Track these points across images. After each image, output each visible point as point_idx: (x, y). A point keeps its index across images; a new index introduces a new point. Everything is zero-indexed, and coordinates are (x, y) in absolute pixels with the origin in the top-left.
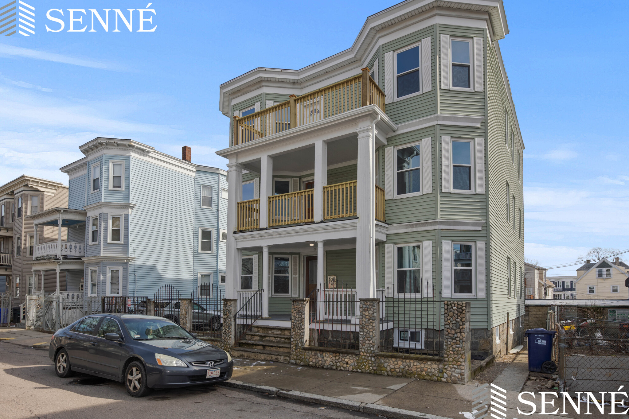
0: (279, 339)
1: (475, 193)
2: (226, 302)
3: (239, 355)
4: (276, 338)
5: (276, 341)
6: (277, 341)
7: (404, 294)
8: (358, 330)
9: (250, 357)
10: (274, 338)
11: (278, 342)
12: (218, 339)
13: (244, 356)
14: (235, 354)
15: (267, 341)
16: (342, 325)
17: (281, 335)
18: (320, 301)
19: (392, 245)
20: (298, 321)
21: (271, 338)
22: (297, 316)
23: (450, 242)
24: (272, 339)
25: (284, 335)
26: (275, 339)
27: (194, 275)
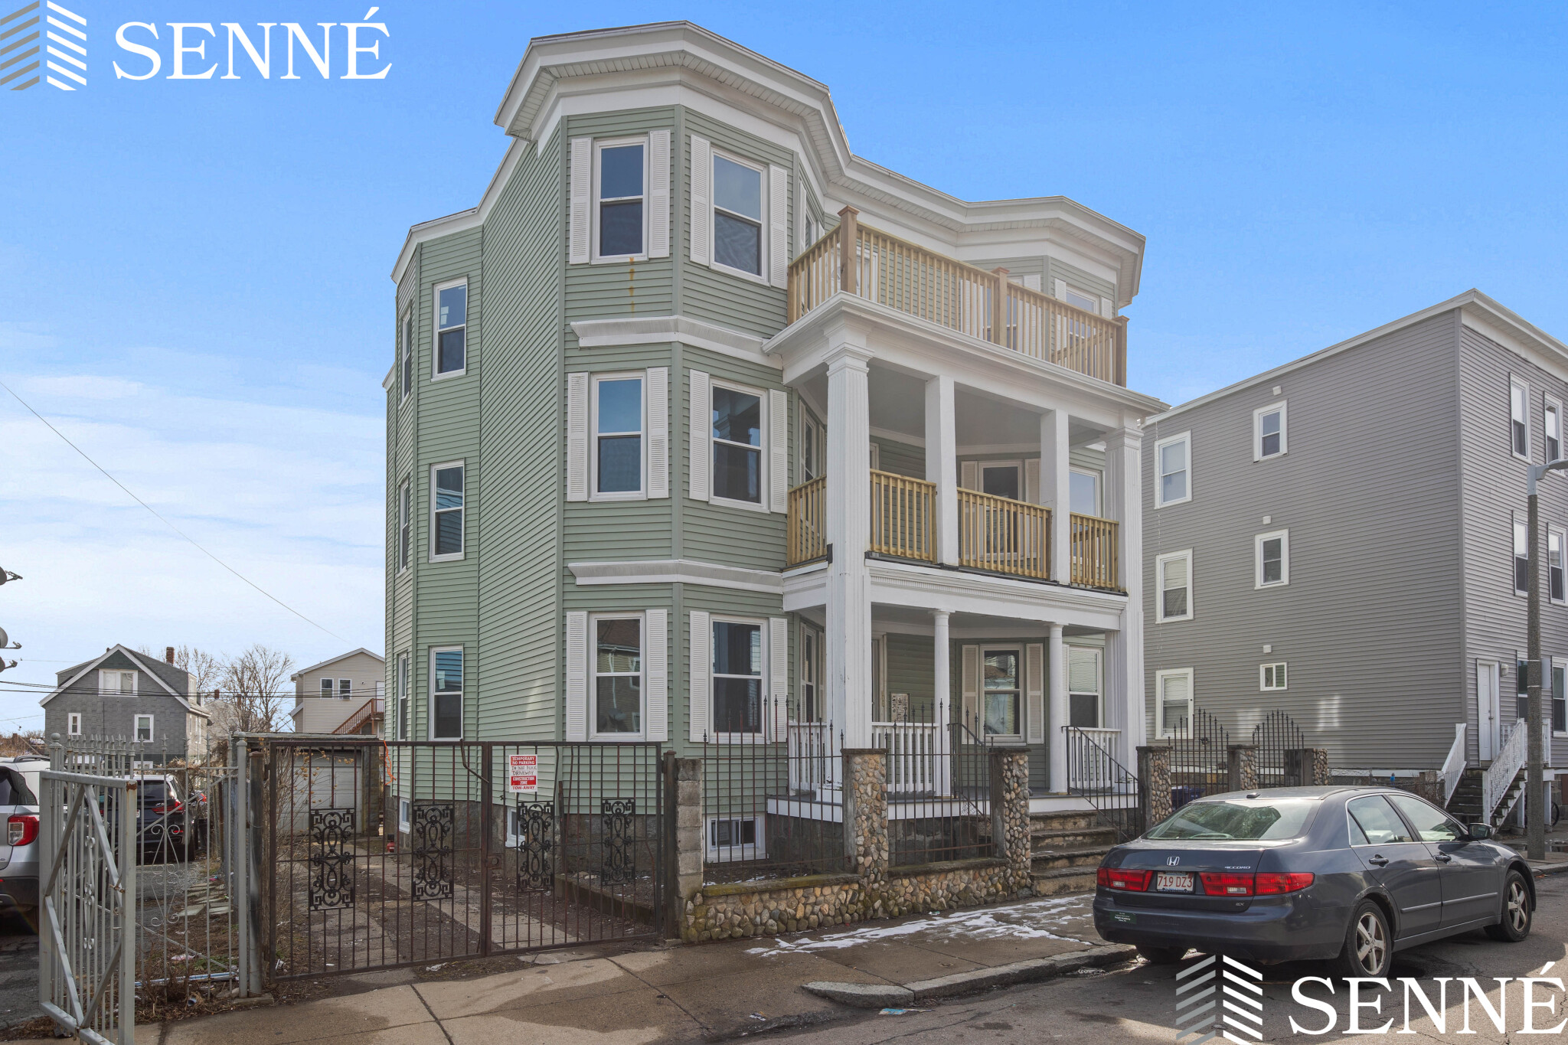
0: (1071, 838)
3: (1057, 887)
9: (1082, 886)
10: (1062, 839)
13: (1069, 888)
14: (1046, 888)
17: (1043, 830)
24: (1059, 841)
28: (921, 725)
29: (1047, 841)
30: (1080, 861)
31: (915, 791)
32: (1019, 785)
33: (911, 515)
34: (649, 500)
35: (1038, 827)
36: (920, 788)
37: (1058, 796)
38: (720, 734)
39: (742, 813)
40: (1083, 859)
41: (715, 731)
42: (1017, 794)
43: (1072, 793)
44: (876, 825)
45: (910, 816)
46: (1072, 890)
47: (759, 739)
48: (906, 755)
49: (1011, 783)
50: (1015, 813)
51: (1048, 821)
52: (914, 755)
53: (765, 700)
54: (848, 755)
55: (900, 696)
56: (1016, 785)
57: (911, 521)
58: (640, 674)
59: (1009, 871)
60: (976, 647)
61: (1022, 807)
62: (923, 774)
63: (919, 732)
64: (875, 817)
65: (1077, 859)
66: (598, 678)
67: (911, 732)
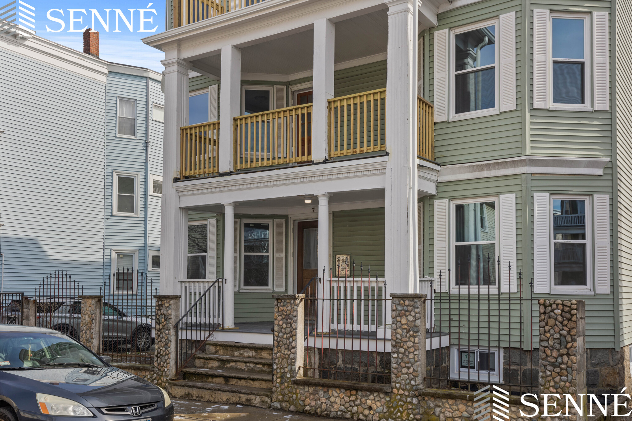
1: (591, 110)
2: (162, 301)
5: (246, 369)
6: (249, 369)
7: (467, 286)
8: (389, 349)
11: (251, 371)
12: (147, 366)
15: (232, 368)
16: (362, 341)
18: (323, 299)
19: (446, 201)
20: (286, 333)
21: (238, 363)
22: (284, 326)
23: (547, 195)
25: (262, 358)
26: (246, 366)
27: (106, 254)
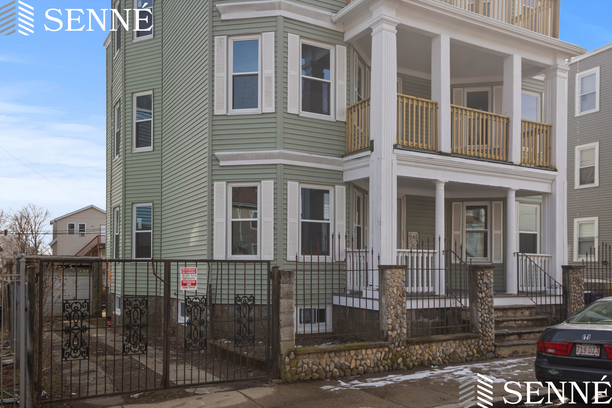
0: (520, 322)
3: (511, 352)
4: (517, 322)
9: (527, 352)
10: (513, 322)
13: (518, 353)
14: (504, 352)
17: (502, 317)
24: (512, 324)
28: (427, 251)
29: (505, 323)
30: (525, 336)
31: (423, 292)
32: (487, 289)
33: (422, 122)
34: (263, 113)
35: (499, 315)
36: (426, 290)
37: (511, 296)
38: (305, 256)
39: (318, 304)
40: (527, 335)
41: (302, 254)
42: (486, 294)
43: (521, 294)
44: (399, 312)
45: (420, 307)
46: (520, 354)
47: (329, 259)
48: (417, 269)
49: (483, 287)
50: (485, 306)
51: (505, 311)
52: (423, 269)
53: (333, 235)
54: (382, 269)
55: (414, 234)
56: (485, 288)
57: (422, 126)
58: (257, 219)
59: (481, 341)
60: (461, 203)
61: (489, 302)
62: (428, 281)
63: (426, 255)
64: (398, 307)
65: (524, 335)
66: (232, 222)
67: (420, 255)
